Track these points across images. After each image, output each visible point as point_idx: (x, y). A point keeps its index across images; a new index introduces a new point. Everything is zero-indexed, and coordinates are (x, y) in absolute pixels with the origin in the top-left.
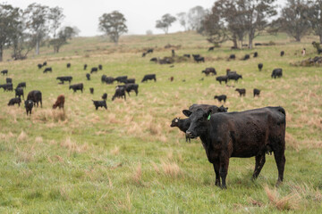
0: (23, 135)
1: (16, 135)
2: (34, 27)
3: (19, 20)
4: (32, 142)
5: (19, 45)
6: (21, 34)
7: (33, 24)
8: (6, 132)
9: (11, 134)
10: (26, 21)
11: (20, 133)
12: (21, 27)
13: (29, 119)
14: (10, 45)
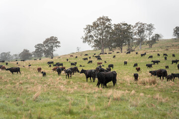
0: (133, 92)
1: (129, 92)
2: (138, 34)
3: (131, 31)
4: (138, 96)
5: (131, 44)
6: (132, 38)
7: (138, 33)
8: (125, 90)
9: (127, 91)
10: (135, 32)
11: (131, 91)
12: (132, 35)
13: (136, 83)
14: (126, 44)
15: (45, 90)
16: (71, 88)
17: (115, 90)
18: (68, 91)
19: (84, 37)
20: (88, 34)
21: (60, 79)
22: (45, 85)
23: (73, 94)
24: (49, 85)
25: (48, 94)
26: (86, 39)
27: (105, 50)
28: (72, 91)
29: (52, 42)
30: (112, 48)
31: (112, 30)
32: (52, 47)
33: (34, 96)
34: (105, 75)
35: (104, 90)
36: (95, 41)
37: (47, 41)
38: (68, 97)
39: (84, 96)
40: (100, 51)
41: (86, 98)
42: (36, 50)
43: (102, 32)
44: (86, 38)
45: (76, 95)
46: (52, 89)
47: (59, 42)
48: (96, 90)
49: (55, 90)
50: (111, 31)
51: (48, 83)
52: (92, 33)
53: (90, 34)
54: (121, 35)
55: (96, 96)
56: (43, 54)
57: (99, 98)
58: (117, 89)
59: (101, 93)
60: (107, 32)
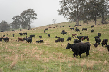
0: (106, 62)
1: (102, 62)
3: (105, 4)
5: (105, 17)
6: (106, 11)
8: (97, 60)
9: (100, 61)
11: (104, 61)
12: (106, 8)
14: (100, 17)
15: (22, 59)
16: (47, 58)
17: (88, 60)
18: (43, 60)
19: (60, 9)
20: (64, 7)
21: (36, 49)
22: (22, 55)
23: (48, 63)
24: (26, 55)
25: (25, 63)
26: (61, 12)
27: (79, 22)
28: (48, 60)
29: (29, 14)
30: (86, 21)
31: (87, 3)
32: (29, 18)
33: (12, 64)
36: (71, 13)
37: (24, 13)
38: (44, 66)
39: (58, 65)
41: (60, 67)
42: (14, 21)
43: (78, 5)
44: (62, 10)
45: (51, 64)
46: (29, 59)
47: (36, 15)
48: (71, 60)
49: (31, 59)
50: (85, 4)
51: (25, 53)
52: (68, 6)
53: (65, 7)
54: (95, 8)
55: (70, 65)
56: (21, 26)
57: (73, 67)
58: (90, 59)
59: (75, 62)
60: (82, 5)
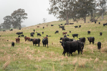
0: (97, 59)
1: (93, 59)
2: (101, 6)
3: (93, 3)
4: (101, 63)
5: (93, 14)
6: (94, 9)
7: (100, 4)
8: (89, 58)
9: (91, 59)
10: (97, 3)
11: (95, 58)
12: (94, 6)
13: (100, 51)
14: (89, 15)
15: (14, 59)
16: (39, 57)
17: (80, 58)
18: (36, 60)
19: (50, 9)
20: (54, 6)
21: (28, 49)
22: (14, 55)
23: (40, 62)
24: (18, 55)
25: (17, 63)
26: (51, 11)
27: (69, 20)
28: (40, 59)
29: (19, 14)
30: (76, 19)
31: (76, 2)
32: (20, 18)
34: (71, 44)
35: (70, 58)
36: (60, 12)
37: (15, 13)
38: (36, 66)
39: (51, 64)
40: (65, 22)
41: (53, 66)
42: (5, 22)
43: (67, 4)
44: (52, 10)
45: (44, 63)
46: (21, 58)
47: (26, 14)
48: (62, 59)
49: (23, 59)
50: (74, 3)
51: (17, 53)
52: (57, 5)
53: (55, 6)
54: (84, 6)
55: (62, 63)
56: (12, 26)
57: (65, 66)
58: (82, 57)
59: (67, 61)
60: (71, 3)
